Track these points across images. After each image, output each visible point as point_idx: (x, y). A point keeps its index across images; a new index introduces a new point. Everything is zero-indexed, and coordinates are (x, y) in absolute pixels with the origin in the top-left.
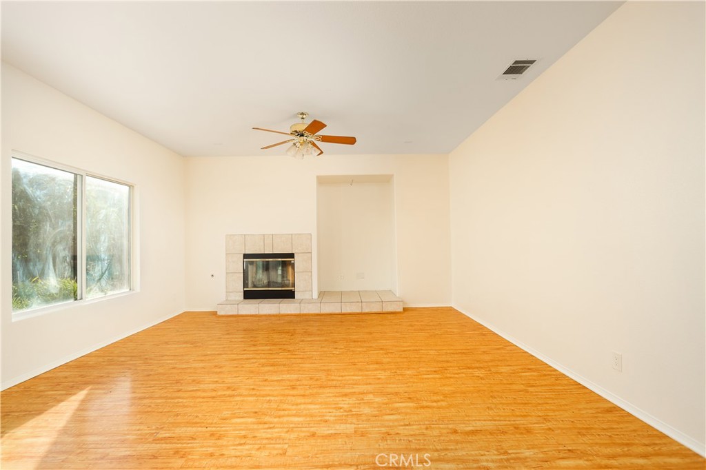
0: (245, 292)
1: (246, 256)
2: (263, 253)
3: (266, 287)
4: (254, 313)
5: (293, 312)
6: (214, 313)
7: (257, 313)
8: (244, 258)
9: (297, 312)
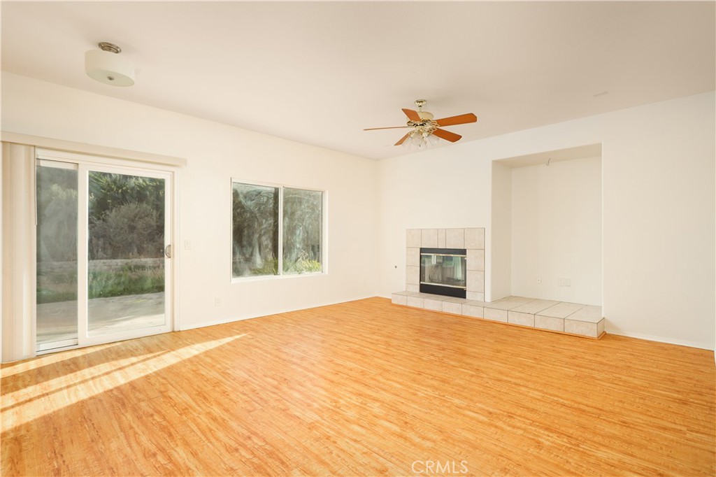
0: (421, 285)
1: (422, 250)
2: (436, 247)
3: (441, 283)
4: (419, 307)
5: (455, 313)
6: (390, 301)
7: (422, 307)
8: (421, 252)
9: (459, 313)
